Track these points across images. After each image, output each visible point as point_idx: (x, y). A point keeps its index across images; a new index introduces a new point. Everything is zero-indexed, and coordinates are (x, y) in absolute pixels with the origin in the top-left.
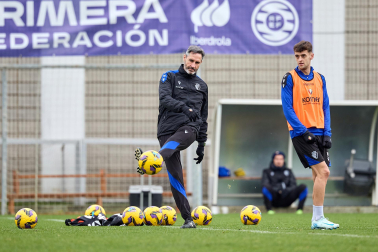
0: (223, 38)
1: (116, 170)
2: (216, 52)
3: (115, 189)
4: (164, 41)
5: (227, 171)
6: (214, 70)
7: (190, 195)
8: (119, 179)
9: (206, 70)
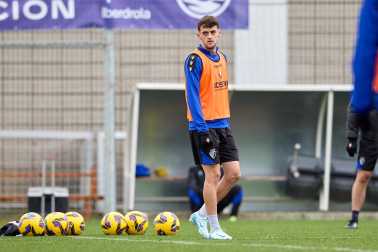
0: (142, 10)
1: (13, 169)
2: (132, 27)
3: (11, 191)
4: (69, 14)
5: (146, 169)
6: (131, 48)
7: (101, 198)
8: (15, 180)
9: (121, 49)
